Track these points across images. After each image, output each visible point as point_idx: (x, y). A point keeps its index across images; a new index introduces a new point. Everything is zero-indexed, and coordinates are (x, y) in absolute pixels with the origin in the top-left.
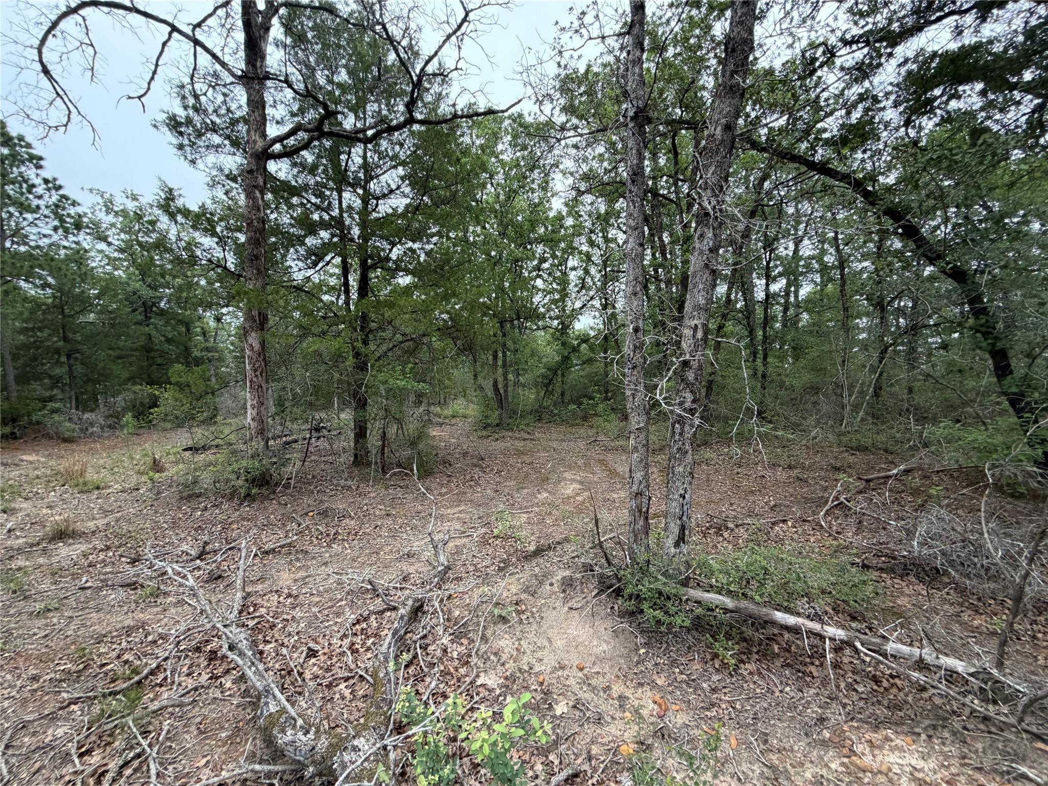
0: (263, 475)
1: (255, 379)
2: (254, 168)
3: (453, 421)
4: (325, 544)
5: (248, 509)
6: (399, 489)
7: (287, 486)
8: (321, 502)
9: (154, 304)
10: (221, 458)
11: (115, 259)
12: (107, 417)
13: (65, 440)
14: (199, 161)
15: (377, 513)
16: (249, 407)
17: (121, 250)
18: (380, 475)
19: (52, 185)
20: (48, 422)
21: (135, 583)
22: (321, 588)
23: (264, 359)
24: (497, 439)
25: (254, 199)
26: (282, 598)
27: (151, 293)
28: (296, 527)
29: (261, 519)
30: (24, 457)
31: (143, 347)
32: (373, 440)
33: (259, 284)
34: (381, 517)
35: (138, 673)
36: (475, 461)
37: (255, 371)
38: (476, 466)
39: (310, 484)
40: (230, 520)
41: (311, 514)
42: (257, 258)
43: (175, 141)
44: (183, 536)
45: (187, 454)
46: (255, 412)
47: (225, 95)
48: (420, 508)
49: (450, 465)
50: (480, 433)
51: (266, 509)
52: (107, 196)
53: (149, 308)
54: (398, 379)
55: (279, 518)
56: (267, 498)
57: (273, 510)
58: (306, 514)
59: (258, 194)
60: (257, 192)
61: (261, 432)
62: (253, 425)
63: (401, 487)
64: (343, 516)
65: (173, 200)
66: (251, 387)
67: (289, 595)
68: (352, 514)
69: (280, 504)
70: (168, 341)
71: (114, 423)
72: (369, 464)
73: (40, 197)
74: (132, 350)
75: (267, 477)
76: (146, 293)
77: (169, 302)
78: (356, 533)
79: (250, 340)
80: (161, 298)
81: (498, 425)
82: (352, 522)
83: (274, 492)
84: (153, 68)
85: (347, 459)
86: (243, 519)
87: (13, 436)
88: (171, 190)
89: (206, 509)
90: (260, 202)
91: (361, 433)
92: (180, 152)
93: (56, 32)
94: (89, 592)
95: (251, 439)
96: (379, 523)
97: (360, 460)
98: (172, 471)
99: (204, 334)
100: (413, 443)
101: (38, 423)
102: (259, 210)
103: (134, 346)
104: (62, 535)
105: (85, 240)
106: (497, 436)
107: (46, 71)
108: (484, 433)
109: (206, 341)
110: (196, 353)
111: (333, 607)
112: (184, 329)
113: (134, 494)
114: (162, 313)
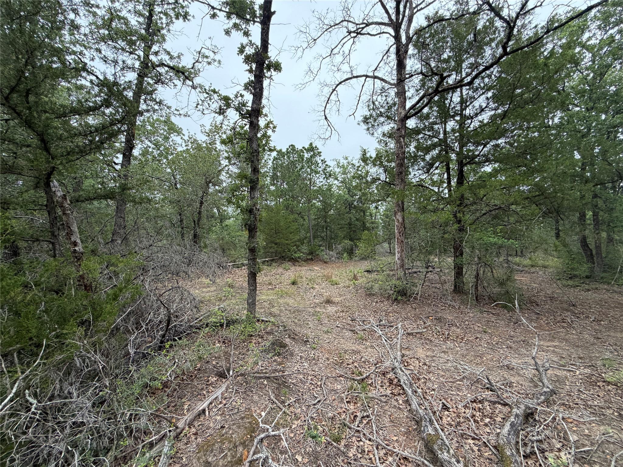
0: (403, 289)
1: (399, 238)
2: (400, 127)
3: (533, 270)
4: (442, 339)
5: (396, 307)
6: (491, 315)
7: (415, 298)
8: (436, 312)
9: (352, 204)
10: (380, 277)
11: (340, 186)
12: (337, 254)
13: (325, 262)
14: (375, 133)
15: (476, 328)
16: (396, 252)
17: (342, 182)
18: (475, 302)
19: (323, 161)
20: (321, 254)
21: (354, 331)
22: (444, 367)
23: (404, 227)
24: (589, 290)
25: (400, 143)
26: (421, 364)
27: (351, 199)
28: (422, 323)
29: (403, 314)
30: (315, 268)
31: (348, 223)
32: (469, 277)
33: (402, 187)
34: (480, 332)
35: (362, 375)
36: (565, 306)
37: (400, 233)
38: (567, 310)
39: (428, 300)
40: (389, 311)
41: (431, 318)
42: (401, 173)
43: (366, 127)
44: (369, 313)
45: (366, 273)
46: (399, 255)
47: (386, 96)
48: (512, 333)
49: (537, 305)
50: (564, 282)
51: (405, 309)
52: (338, 161)
53: (350, 205)
54: (490, 237)
55: (413, 315)
56: (405, 303)
57: (408, 310)
58: (428, 317)
59: (402, 140)
60: (402, 139)
61: (402, 266)
62: (398, 262)
63: (493, 314)
64: (452, 324)
65: (365, 154)
66: (398, 242)
67: (425, 364)
68: (458, 324)
69: (412, 307)
70: (357, 220)
71: (340, 256)
72: (467, 294)
73: (320, 167)
74: (345, 225)
75: (405, 291)
76: (350, 199)
77: (357, 202)
78: (462, 339)
79: (397, 217)
80: (354, 201)
81: (587, 277)
82: (458, 330)
83: (409, 300)
84: (358, 98)
85: (450, 287)
86: (395, 312)
87: (312, 259)
88: (365, 150)
89: (377, 302)
90: (403, 144)
91: (459, 272)
92: (368, 132)
93: (329, 102)
94: (339, 328)
95: (397, 270)
96: (479, 336)
97: (458, 289)
98: (360, 281)
99: (371, 215)
100: (502, 284)
101: (318, 255)
102: (402, 147)
103: (346, 223)
104: (329, 302)
105: (331, 180)
106: (587, 287)
107: (326, 118)
108: (570, 283)
109: (372, 219)
110: (368, 225)
111: (453, 382)
112: (362, 214)
113: (348, 289)
114: (355, 207)
